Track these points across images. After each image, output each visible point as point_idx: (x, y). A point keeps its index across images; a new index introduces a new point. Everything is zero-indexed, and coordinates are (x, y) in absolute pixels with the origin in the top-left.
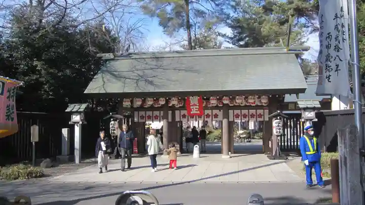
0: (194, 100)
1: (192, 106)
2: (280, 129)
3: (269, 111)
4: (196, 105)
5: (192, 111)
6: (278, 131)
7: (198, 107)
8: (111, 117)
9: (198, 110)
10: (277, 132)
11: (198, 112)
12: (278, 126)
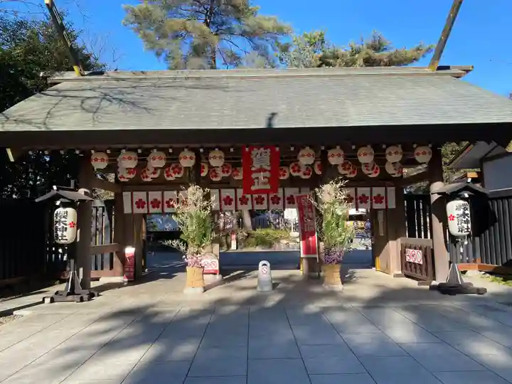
0: (261, 158)
1: (256, 171)
2: (467, 222)
4: (265, 171)
5: (254, 185)
7: (268, 174)
8: (58, 197)
9: (266, 180)
10: (462, 229)
11: (268, 187)
12: (464, 215)
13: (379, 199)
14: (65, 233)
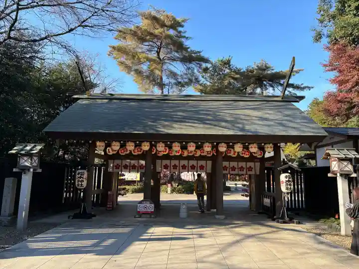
2: (290, 185)
3: (261, 164)
6: (289, 187)
8: (79, 164)
10: (287, 189)
12: (289, 181)
13: (250, 169)
14: (83, 183)
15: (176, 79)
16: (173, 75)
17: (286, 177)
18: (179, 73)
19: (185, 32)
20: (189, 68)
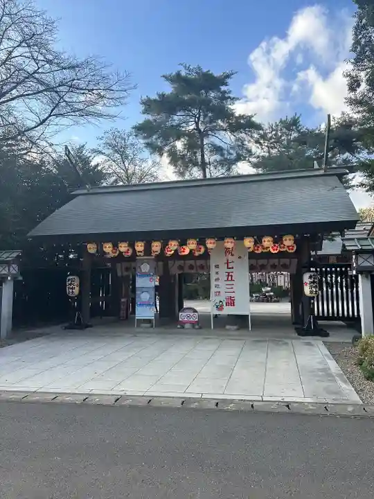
2: (316, 287)
6: (314, 290)
10: (312, 292)
12: (314, 282)
14: (74, 290)
15: (222, 155)
16: (217, 149)
17: (310, 277)
18: (225, 146)
19: (230, 92)
20: (237, 140)
